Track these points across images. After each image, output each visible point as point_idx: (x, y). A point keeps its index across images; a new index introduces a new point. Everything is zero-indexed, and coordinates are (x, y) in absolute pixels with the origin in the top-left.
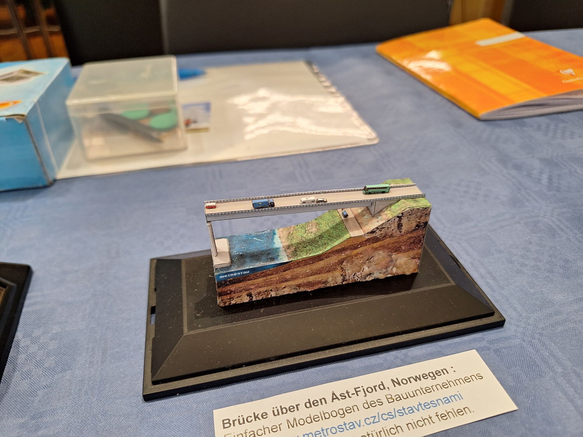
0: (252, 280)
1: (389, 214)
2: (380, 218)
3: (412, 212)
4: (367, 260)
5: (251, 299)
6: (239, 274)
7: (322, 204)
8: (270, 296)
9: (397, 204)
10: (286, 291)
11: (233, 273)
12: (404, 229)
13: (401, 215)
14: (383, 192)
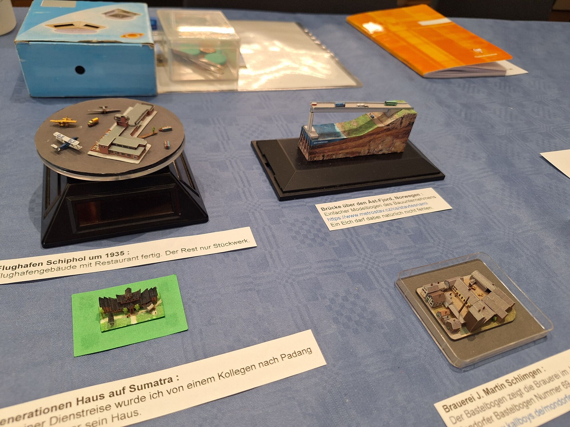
0: (327, 147)
1: (397, 116)
2: (392, 118)
3: (409, 115)
4: (382, 142)
5: (323, 159)
6: (323, 142)
7: (366, 108)
8: (332, 158)
9: (400, 112)
10: (340, 156)
11: (320, 141)
12: (403, 125)
13: (403, 117)
14: (394, 105)
